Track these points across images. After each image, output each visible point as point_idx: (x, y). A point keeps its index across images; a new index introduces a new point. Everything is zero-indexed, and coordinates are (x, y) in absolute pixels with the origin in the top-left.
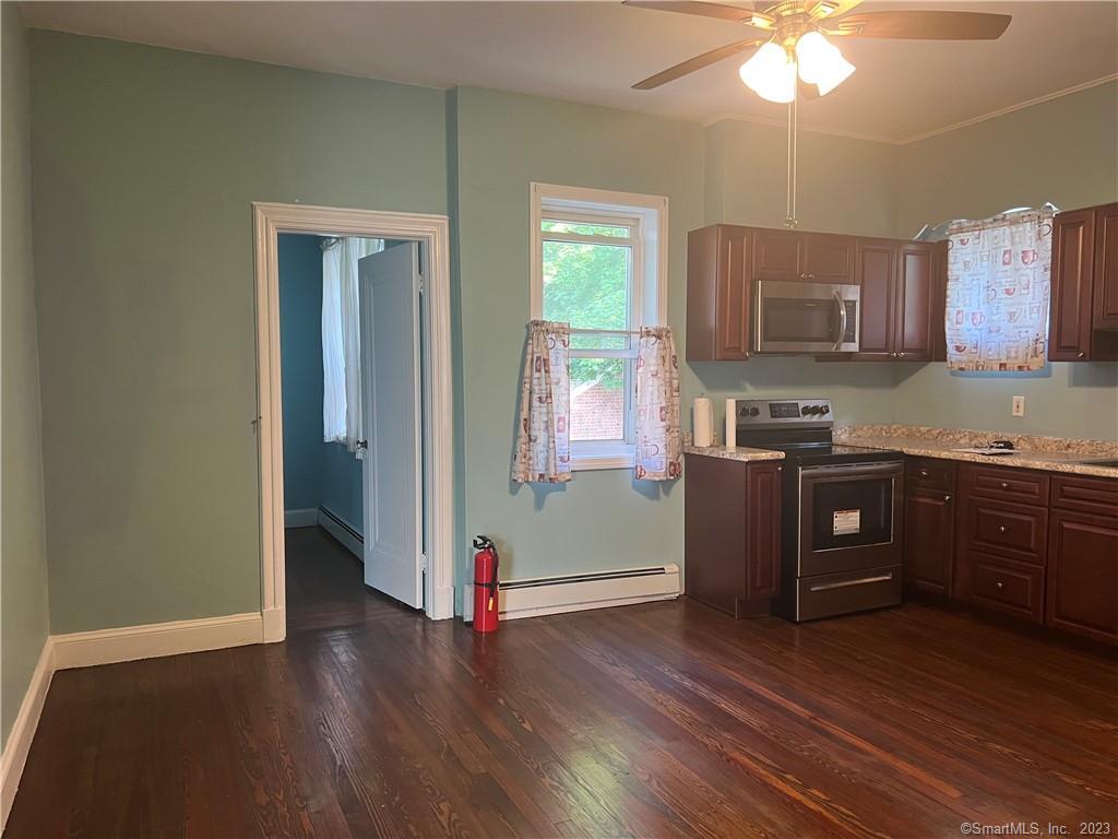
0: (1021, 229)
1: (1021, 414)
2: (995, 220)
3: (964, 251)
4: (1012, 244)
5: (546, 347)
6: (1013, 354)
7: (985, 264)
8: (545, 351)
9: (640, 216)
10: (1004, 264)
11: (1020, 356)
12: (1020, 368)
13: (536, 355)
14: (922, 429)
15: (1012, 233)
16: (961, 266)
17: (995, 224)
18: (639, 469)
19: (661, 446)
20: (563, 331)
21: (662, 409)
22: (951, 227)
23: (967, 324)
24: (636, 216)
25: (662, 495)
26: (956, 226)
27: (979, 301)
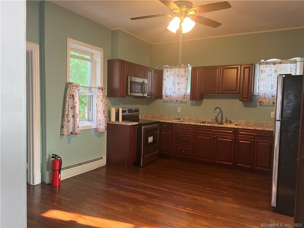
0: (181, 69)
1: (180, 112)
2: (175, 67)
3: (168, 73)
4: (179, 73)
5: (73, 91)
6: (179, 98)
7: (173, 77)
8: (73, 92)
9: (94, 53)
10: (177, 77)
11: (181, 98)
12: (181, 101)
13: (70, 94)
14: (156, 115)
15: (179, 70)
16: (167, 76)
17: (175, 68)
18: (97, 129)
19: (104, 121)
20: (77, 86)
21: (104, 111)
22: (164, 67)
23: (168, 90)
24: (93, 53)
25: (101, 136)
26: (165, 67)
27: (171, 85)
